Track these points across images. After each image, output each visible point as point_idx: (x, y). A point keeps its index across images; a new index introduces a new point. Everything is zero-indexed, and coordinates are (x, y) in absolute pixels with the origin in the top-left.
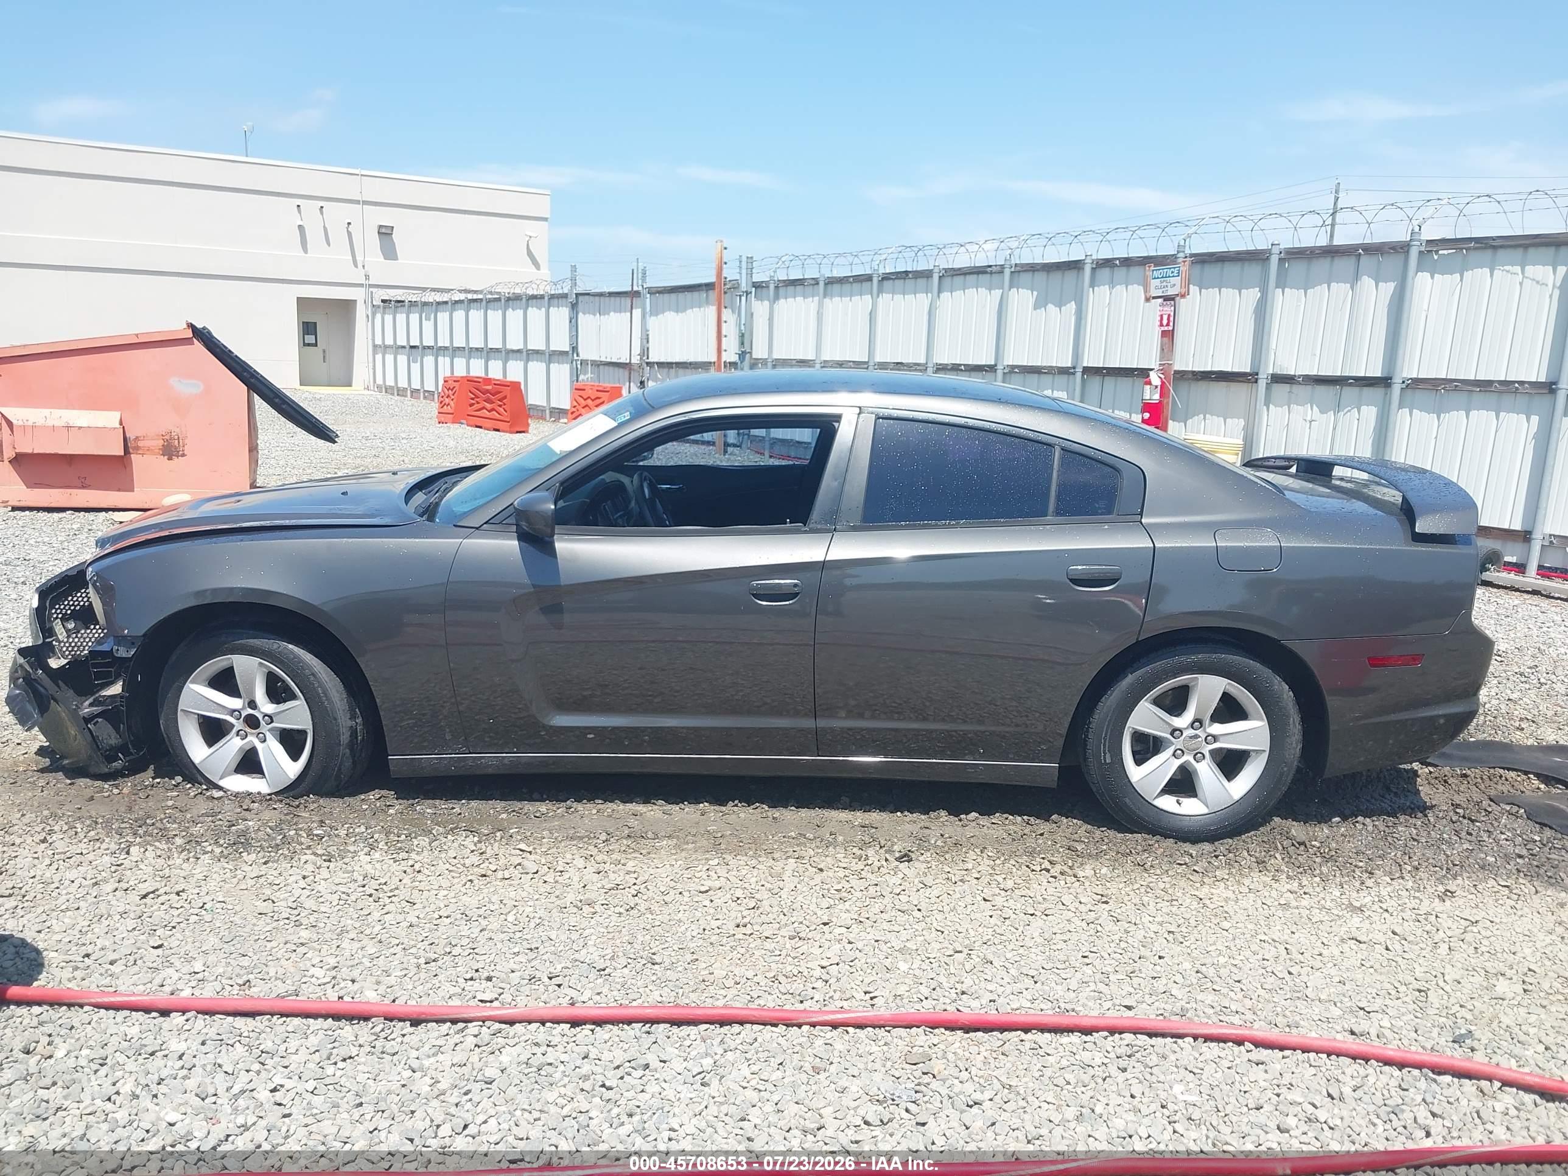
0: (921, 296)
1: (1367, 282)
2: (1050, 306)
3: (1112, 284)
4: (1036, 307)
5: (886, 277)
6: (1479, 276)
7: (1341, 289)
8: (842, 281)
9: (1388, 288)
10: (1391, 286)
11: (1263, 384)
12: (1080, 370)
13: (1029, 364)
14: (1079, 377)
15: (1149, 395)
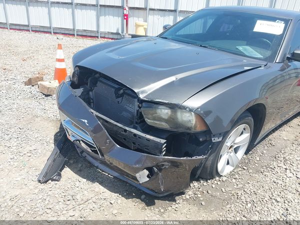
11: (148, 10)
12: (99, 5)
13: (82, 3)
14: (99, 7)
15: (125, 12)
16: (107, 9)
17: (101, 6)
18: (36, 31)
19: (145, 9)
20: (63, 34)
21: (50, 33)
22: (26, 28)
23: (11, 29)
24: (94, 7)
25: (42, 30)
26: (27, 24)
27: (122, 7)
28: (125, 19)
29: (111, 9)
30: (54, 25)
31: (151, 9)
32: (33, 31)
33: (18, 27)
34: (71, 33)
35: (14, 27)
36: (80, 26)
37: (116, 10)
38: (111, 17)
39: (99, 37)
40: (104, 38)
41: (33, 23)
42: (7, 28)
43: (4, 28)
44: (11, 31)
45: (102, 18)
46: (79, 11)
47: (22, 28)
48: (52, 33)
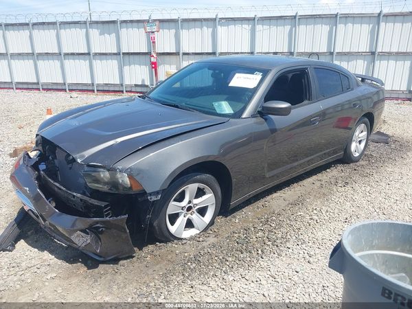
0: (52, 31)
1: (205, 28)
2: (106, 35)
3: (127, 28)
4: (100, 34)
5: (34, 24)
6: (232, 27)
7: (198, 30)
8: (12, 25)
9: (210, 30)
10: (211, 29)
11: (181, 55)
12: (121, 53)
13: (101, 52)
14: (122, 55)
15: (153, 60)
16: (131, 56)
17: (123, 54)
18: (48, 90)
19: (177, 54)
20: (80, 90)
21: (65, 90)
22: (35, 86)
23: (17, 89)
24: (115, 56)
25: (55, 87)
26: (36, 81)
27: (149, 54)
28: (153, 68)
29: (136, 57)
30: (69, 81)
31: (184, 54)
32: (43, 89)
33: (25, 86)
34: (90, 88)
35: (20, 86)
36: (100, 80)
37: (143, 57)
38: (137, 66)
39: (124, 91)
40: (131, 92)
41: (43, 80)
42: (13, 88)
43: (9, 88)
44: (18, 91)
45: (126, 69)
46: (99, 61)
47: (30, 86)
48: (67, 90)
